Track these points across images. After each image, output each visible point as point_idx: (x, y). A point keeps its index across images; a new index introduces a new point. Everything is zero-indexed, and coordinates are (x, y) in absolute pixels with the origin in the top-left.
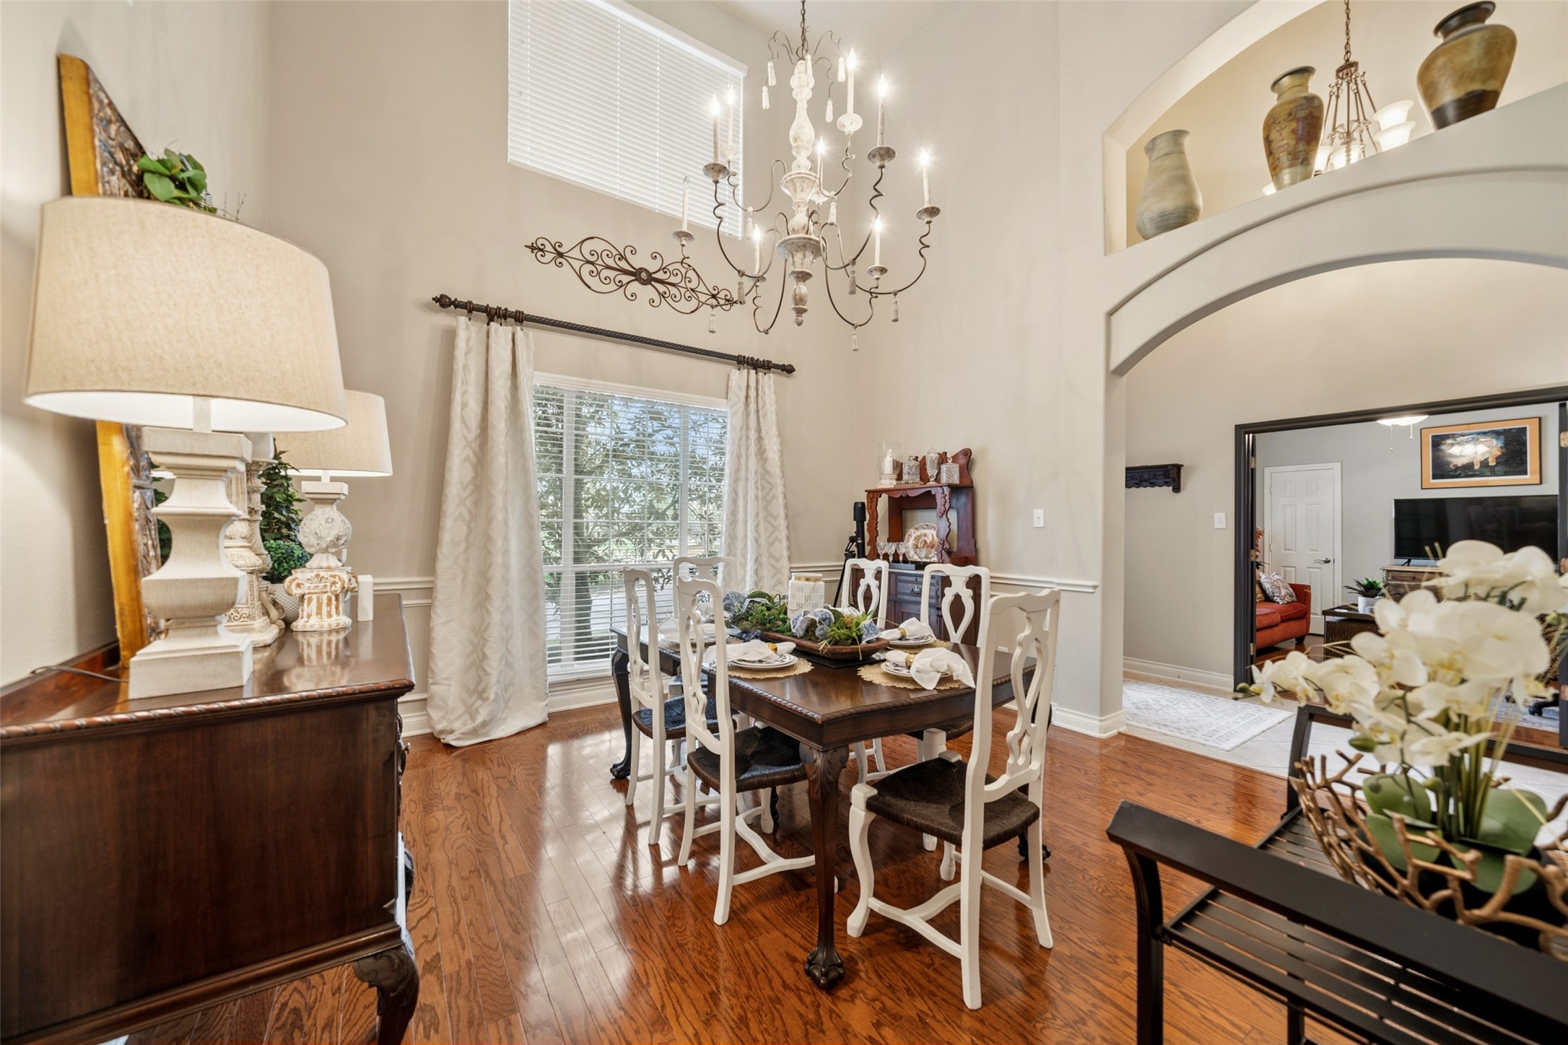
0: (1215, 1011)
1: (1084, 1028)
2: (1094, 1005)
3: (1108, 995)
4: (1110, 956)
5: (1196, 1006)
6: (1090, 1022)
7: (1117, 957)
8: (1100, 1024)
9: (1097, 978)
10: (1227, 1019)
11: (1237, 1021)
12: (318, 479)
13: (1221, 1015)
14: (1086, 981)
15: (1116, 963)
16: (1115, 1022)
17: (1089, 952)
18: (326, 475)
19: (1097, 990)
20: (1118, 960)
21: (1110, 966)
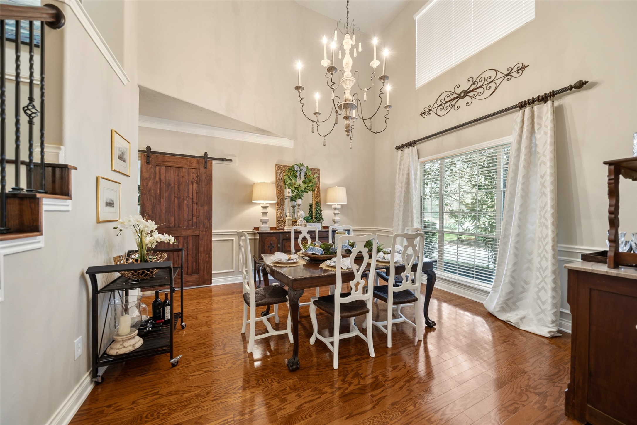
0: (200, 375)
1: (222, 346)
2: (225, 351)
3: (225, 355)
4: (235, 363)
5: (205, 371)
6: (223, 348)
7: (234, 365)
8: (221, 349)
9: (231, 356)
10: (196, 375)
11: (194, 377)
12: (335, 205)
13: (198, 375)
14: (232, 353)
15: (232, 363)
16: (218, 352)
17: (240, 359)
18: (336, 204)
19: (228, 354)
20: (232, 364)
21: (232, 361)
